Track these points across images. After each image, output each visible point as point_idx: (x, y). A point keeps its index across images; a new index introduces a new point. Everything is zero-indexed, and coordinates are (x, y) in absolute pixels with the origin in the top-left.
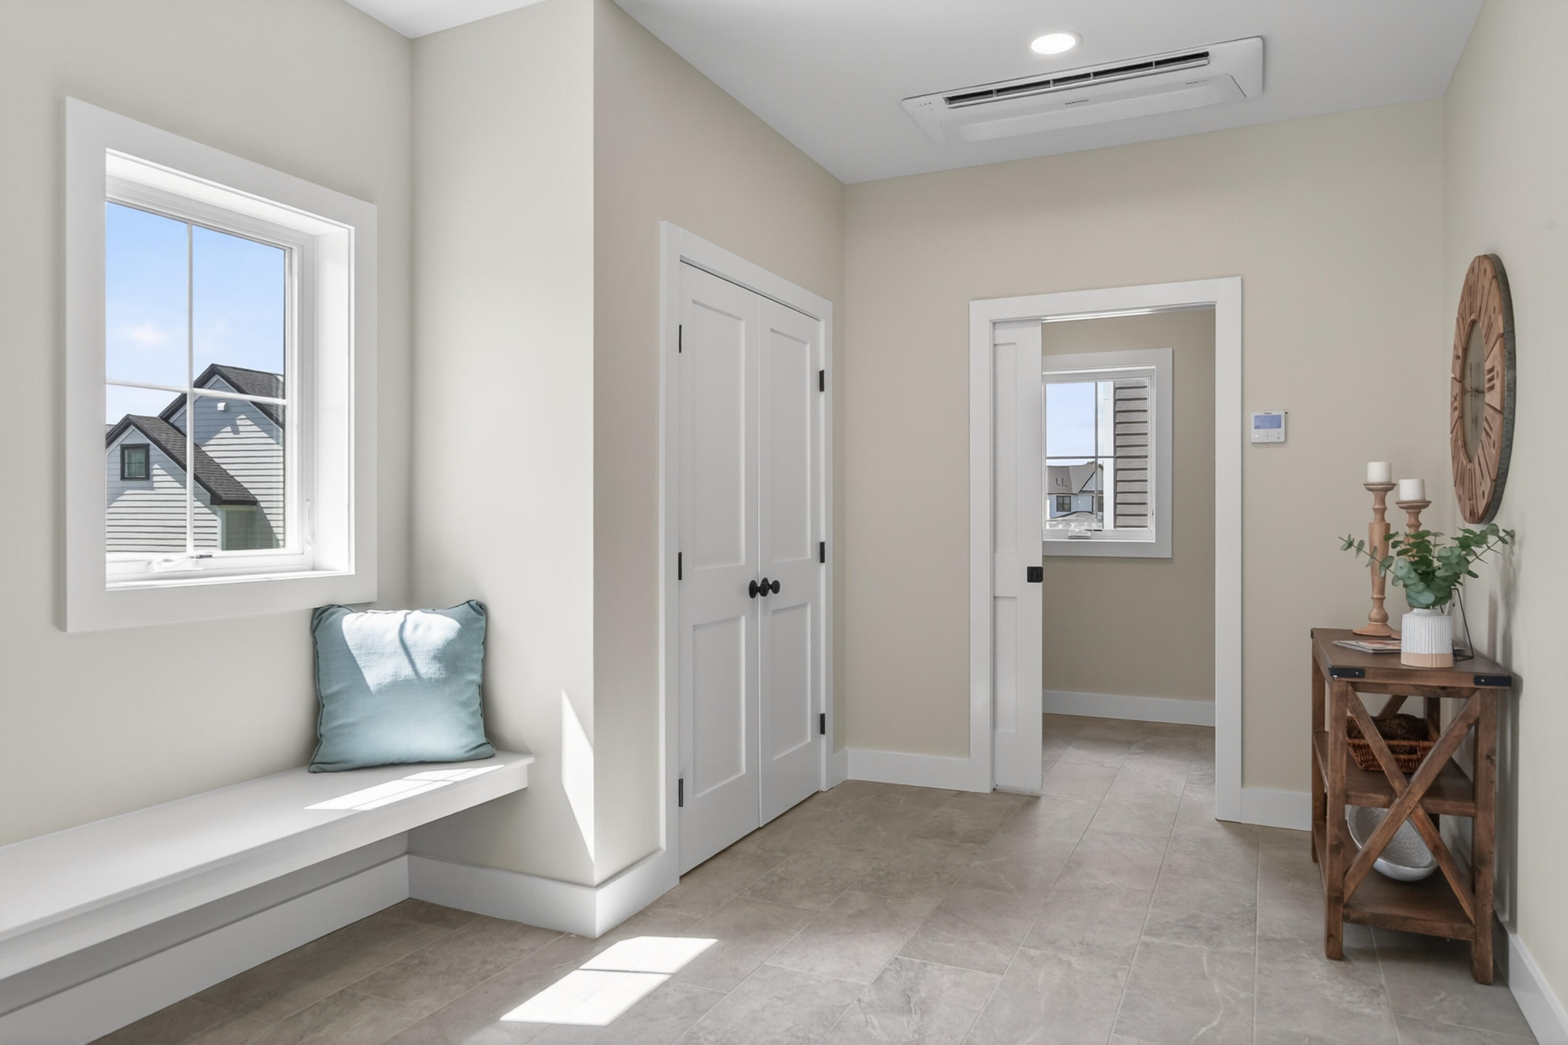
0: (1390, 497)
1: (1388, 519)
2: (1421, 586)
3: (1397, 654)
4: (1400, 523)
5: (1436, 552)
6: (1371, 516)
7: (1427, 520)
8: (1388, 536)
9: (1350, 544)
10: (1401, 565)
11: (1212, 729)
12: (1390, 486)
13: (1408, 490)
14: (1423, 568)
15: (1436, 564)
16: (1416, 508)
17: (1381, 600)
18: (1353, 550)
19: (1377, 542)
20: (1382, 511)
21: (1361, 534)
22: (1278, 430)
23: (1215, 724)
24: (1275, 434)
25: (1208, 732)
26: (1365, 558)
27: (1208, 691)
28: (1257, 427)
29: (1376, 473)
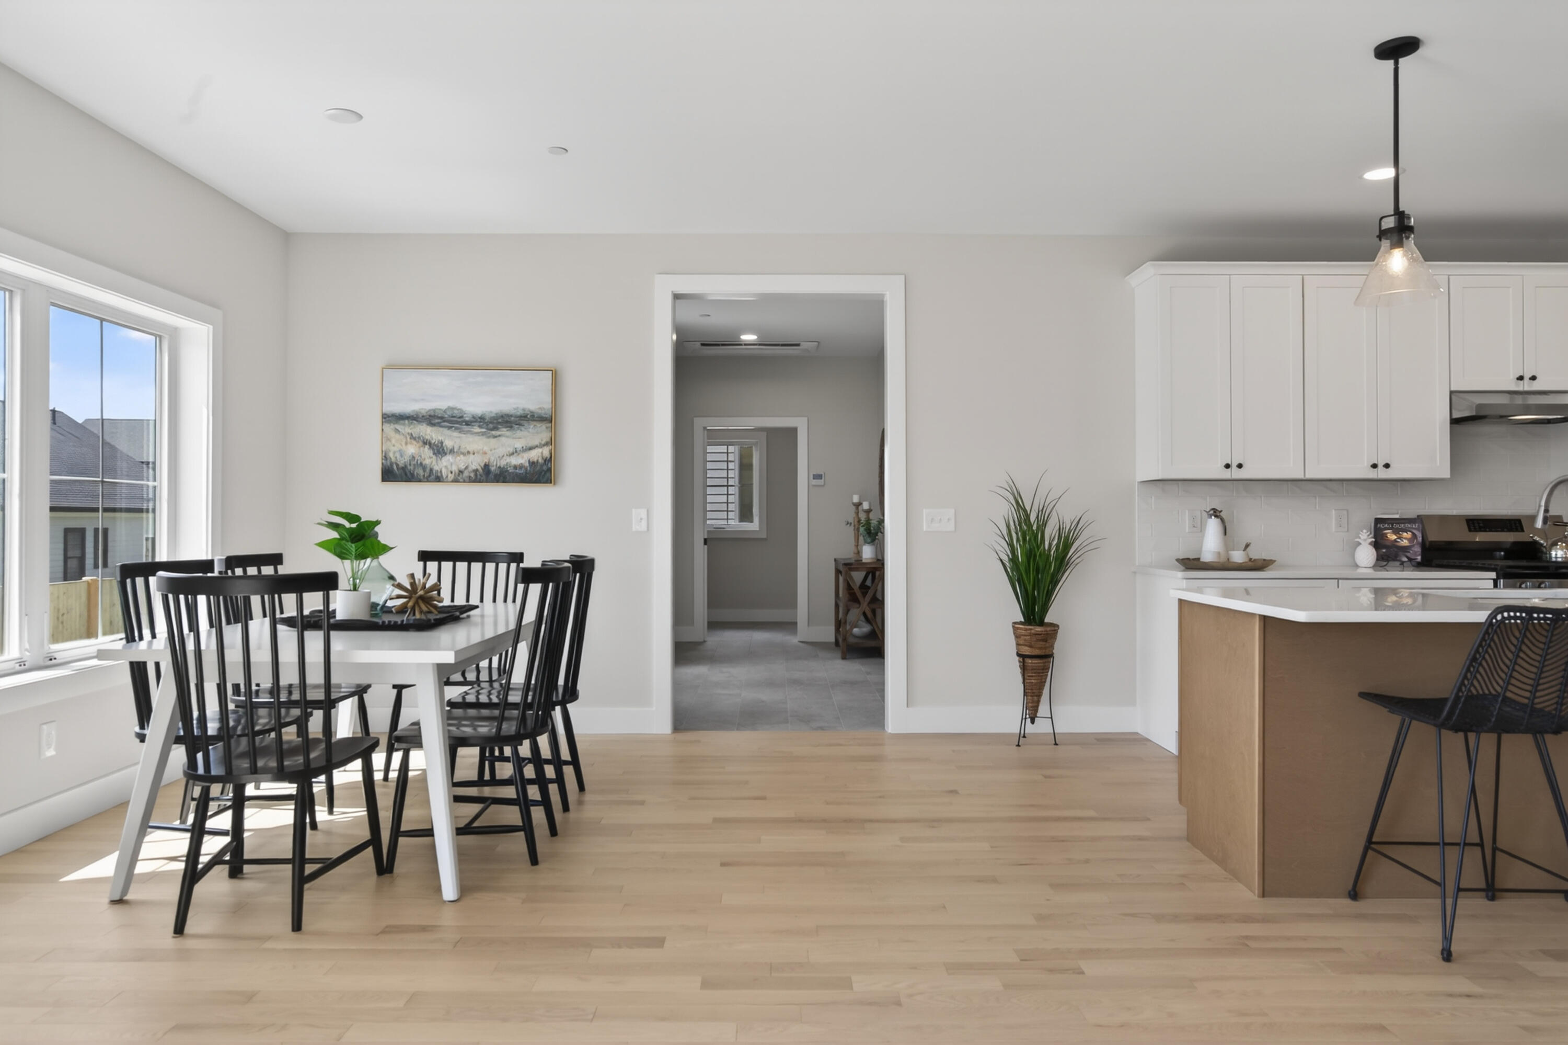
0: (860, 508)
1: (860, 516)
2: (867, 536)
3: (862, 560)
4: (863, 516)
5: (872, 525)
6: (854, 515)
7: (871, 515)
8: (859, 521)
9: (848, 523)
10: (862, 530)
11: (796, 623)
12: (860, 504)
13: (866, 506)
14: (868, 531)
15: (872, 529)
16: (868, 512)
17: (858, 545)
18: (849, 525)
19: (856, 523)
20: (857, 513)
21: (851, 520)
22: (821, 480)
23: (796, 619)
24: (820, 482)
25: (795, 624)
26: (852, 528)
27: (793, 604)
28: (814, 479)
29: (856, 499)
